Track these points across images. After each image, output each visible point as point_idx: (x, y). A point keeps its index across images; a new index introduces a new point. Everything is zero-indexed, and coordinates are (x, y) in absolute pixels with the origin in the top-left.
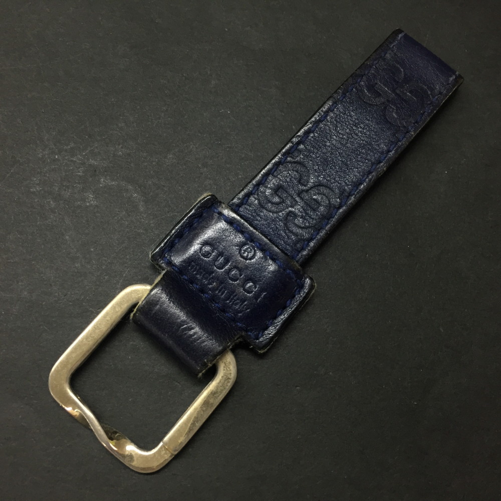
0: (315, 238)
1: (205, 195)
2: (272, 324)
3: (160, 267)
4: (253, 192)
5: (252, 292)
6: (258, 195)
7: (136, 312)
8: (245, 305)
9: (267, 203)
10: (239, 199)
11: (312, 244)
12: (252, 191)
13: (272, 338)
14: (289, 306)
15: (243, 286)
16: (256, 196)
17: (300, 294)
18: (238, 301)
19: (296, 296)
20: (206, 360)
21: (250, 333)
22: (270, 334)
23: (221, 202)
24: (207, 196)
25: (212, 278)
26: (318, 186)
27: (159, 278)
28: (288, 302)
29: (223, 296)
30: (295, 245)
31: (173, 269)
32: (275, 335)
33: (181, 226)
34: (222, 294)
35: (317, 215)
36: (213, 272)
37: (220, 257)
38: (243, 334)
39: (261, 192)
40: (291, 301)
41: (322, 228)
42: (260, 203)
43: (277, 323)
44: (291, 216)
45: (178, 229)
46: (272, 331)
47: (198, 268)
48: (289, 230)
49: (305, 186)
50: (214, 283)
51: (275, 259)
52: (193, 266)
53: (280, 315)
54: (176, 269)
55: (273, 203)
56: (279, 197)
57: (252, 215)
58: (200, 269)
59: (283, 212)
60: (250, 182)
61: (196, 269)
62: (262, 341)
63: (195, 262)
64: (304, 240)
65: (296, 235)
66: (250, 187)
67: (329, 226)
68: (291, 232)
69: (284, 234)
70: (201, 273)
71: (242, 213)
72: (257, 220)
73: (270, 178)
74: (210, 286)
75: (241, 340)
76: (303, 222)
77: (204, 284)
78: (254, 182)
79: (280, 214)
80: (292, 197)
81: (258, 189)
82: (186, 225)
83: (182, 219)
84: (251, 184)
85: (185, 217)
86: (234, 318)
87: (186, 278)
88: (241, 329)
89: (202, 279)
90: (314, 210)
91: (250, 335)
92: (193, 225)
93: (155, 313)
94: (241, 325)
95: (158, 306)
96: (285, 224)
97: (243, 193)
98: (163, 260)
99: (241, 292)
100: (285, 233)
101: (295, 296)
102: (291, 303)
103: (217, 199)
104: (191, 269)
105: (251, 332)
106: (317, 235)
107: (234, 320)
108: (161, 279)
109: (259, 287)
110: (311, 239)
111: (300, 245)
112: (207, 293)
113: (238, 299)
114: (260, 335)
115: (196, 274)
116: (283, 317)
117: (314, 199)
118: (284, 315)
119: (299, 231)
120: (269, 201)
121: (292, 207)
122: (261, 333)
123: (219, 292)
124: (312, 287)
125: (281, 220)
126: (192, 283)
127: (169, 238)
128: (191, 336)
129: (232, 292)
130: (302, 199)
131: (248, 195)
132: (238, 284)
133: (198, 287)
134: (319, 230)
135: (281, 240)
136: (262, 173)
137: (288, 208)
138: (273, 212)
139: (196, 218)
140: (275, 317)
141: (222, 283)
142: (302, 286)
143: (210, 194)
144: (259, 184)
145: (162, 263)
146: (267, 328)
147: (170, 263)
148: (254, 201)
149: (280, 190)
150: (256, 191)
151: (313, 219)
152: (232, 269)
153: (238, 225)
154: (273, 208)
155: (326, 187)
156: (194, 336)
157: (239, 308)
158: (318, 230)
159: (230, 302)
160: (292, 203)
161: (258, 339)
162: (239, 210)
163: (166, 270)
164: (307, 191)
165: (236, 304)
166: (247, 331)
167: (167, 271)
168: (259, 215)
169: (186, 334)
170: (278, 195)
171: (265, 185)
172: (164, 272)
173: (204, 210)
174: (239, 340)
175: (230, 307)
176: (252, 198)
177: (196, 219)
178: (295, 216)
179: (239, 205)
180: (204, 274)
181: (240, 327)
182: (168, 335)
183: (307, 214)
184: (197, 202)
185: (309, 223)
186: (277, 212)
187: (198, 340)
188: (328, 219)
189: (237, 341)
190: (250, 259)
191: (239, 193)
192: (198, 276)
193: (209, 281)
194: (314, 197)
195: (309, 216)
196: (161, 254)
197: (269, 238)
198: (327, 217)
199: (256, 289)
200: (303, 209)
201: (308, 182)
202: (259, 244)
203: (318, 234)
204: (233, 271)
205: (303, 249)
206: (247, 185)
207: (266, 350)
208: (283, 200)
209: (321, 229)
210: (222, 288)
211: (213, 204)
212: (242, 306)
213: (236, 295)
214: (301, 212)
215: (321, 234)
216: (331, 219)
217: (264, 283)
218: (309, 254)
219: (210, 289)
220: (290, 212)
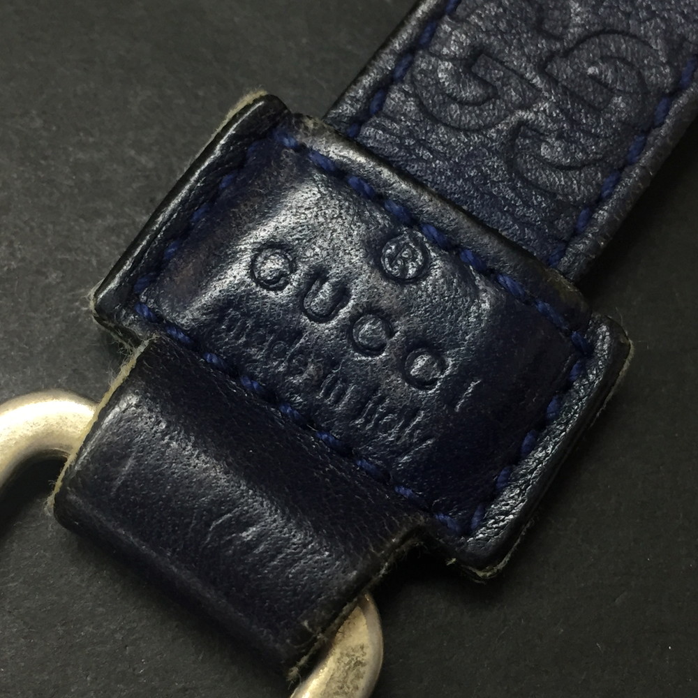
0: (610, 196)
1: (248, 99)
2: (509, 482)
3: (127, 334)
4: (398, 74)
5: (434, 382)
6: (413, 82)
7: (63, 488)
8: (417, 427)
9: (444, 104)
10: (355, 100)
11: (602, 215)
12: (392, 72)
13: (516, 526)
14: (557, 417)
15: (402, 366)
16: (406, 88)
17: (586, 376)
18: (390, 416)
19: (576, 384)
20: (306, 624)
21: (442, 517)
22: (507, 513)
23: (299, 116)
24: (256, 101)
25: (300, 351)
26: (597, 34)
27: (125, 371)
28: (552, 406)
29: (340, 408)
30: (551, 225)
31: (170, 336)
32: (524, 513)
33: (183, 203)
34: (338, 399)
35: (608, 123)
36: (299, 333)
37: (317, 283)
38: (422, 520)
39: (422, 71)
40: (560, 400)
41: (629, 163)
42: (421, 105)
43: (524, 475)
44: (525, 137)
45: (174, 211)
46: (511, 503)
47: (249, 324)
48: (525, 181)
49: (559, 38)
50: (306, 365)
51: (492, 271)
52: (234, 321)
53: (533, 447)
54: (181, 336)
55: (462, 103)
56: (483, 83)
57: (401, 146)
58: (257, 326)
59: (500, 127)
60: (384, 46)
61: (243, 327)
62: (487, 539)
63: (237, 308)
64: (576, 206)
65: (549, 193)
66: (387, 62)
67: (649, 154)
68: (532, 185)
69: (510, 194)
70: (262, 340)
71: (371, 143)
72: (420, 159)
73: (447, 28)
74: (297, 380)
75: (414, 542)
76: (566, 150)
77: (275, 376)
78: (397, 45)
79: (492, 133)
80: (522, 77)
81: (411, 63)
82: (197, 197)
83: (185, 180)
84: (388, 51)
85: (191, 172)
86: (386, 474)
87: (214, 360)
88: (412, 505)
89: (267, 357)
90: (595, 110)
91: (444, 524)
92: (217, 195)
93: (124, 484)
94: (409, 492)
95: (130, 462)
96: (511, 165)
97: (367, 81)
98: (135, 313)
99: (397, 387)
100: (514, 189)
101: (568, 386)
102: (560, 406)
103: (285, 108)
104: (229, 329)
105: (446, 514)
106: (614, 187)
107: (384, 477)
108: (133, 371)
109: (454, 365)
110: (599, 201)
111: (567, 223)
112: (288, 402)
113: (390, 410)
114: (476, 520)
115: (246, 345)
116: (542, 455)
117: (593, 77)
118: (545, 448)
119: (559, 180)
120: (450, 96)
121: (526, 107)
122: (477, 513)
123: (327, 395)
124: (619, 352)
125: (495, 153)
126: (235, 376)
127: (149, 243)
128: (250, 546)
129: (370, 390)
130: (552, 80)
131: (383, 87)
132: (385, 363)
133: (255, 385)
134: (621, 170)
135: (504, 213)
136: (419, 13)
137: (512, 113)
138: (468, 131)
139: (226, 172)
140: (517, 458)
141: (334, 364)
142: (586, 353)
143: (263, 93)
144: (411, 50)
145: (133, 322)
146: (493, 495)
147: (157, 321)
148: (404, 102)
149: (481, 61)
150: (405, 70)
151: (597, 136)
152: (361, 315)
153: (361, 178)
154: (466, 119)
155: (625, 33)
156: (256, 546)
157: (398, 438)
158: (618, 171)
159: (367, 421)
160: (522, 94)
161: (469, 532)
162: (358, 133)
163: (146, 342)
164: (567, 53)
165: (388, 427)
166: (430, 511)
167: (151, 343)
168: (423, 144)
169: (230, 542)
170: (475, 76)
171: (432, 49)
172: (141, 349)
173: (249, 145)
174: (409, 542)
175: (368, 439)
176: (395, 96)
177: (226, 178)
178: (539, 135)
179: (359, 121)
180: (273, 342)
181: (410, 500)
182: (174, 551)
183: (574, 123)
184: (225, 122)
185: (584, 150)
186: (478, 130)
187: (273, 558)
188: (647, 133)
189: (404, 547)
190: (416, 279)
191: (355, 81)
192: (254, 350)
193: (290, 361)
194: (591, 71)
195: (583, 131)
196: (128, 296)
197: (465, 207)
198: (640, 127)
199: (447, 372)
200: (562, 111)
201: (566, 27)
202: (438, 229)
203: (618, 181)
204: (363, 324)
205: (576, 234)
206: (375, 56)
207: (501, 566)
208: (494, 88)
209: (624, 166)
210: (335, 381)
211: (275, 126)
212: (407, 431)
213: (382, 400)
214: (555, 121)
215: (629, 181)
216: (654, 132)
217: (468, 349)
218: (597, 246)
219: (297, 390)
220: (522, 123)
